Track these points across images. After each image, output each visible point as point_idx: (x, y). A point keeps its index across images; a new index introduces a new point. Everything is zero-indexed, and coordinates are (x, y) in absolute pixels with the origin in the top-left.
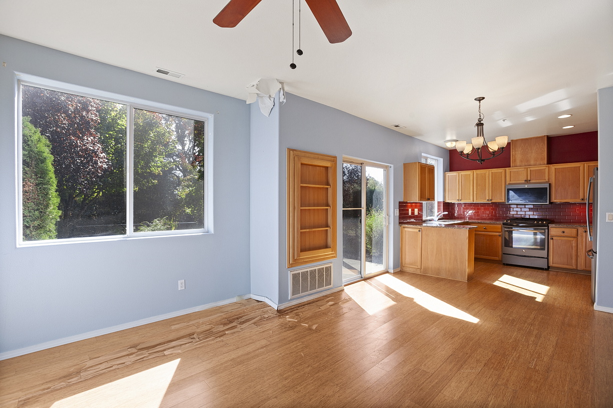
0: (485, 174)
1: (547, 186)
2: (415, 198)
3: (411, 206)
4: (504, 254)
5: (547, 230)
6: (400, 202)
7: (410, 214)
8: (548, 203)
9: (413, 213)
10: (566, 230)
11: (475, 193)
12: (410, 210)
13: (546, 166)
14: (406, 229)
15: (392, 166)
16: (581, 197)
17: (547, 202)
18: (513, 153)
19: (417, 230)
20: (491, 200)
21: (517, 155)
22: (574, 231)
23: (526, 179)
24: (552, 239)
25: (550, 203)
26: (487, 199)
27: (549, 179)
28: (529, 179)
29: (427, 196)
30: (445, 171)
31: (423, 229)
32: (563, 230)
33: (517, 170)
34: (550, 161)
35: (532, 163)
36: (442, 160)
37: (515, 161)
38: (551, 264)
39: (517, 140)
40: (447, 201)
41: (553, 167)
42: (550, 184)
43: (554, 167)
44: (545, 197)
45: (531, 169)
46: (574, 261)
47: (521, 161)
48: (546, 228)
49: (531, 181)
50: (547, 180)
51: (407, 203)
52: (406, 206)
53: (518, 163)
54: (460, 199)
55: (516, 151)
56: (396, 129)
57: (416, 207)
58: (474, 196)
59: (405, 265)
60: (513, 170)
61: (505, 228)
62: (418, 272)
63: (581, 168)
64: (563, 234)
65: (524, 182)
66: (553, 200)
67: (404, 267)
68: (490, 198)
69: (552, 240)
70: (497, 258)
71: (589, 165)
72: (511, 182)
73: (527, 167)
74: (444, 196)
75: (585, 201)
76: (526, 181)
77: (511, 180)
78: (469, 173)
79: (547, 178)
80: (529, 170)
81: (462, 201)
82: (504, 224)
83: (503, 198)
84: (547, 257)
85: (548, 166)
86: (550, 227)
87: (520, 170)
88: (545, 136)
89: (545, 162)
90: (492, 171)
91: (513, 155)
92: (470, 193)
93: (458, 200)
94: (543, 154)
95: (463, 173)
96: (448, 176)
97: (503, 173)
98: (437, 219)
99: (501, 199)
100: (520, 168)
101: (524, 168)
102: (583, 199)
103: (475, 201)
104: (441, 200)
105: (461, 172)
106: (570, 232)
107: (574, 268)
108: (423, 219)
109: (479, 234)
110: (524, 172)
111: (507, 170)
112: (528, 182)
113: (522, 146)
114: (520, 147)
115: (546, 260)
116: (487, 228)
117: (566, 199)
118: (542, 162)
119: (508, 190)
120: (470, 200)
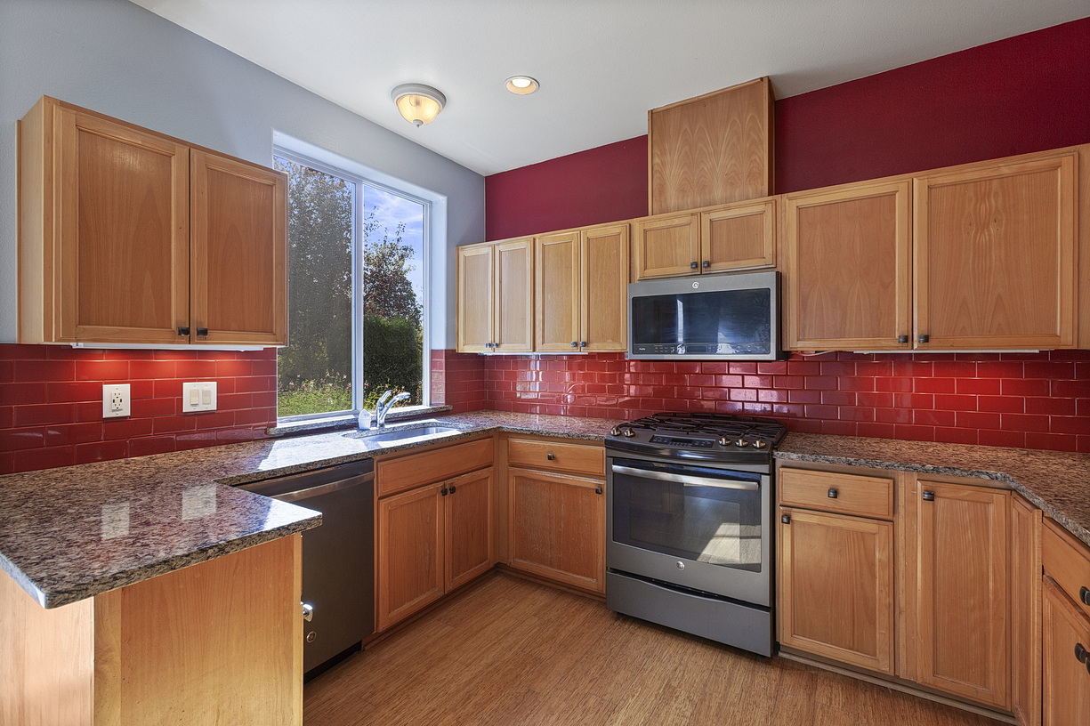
0: (567, 245)
1: (767, 281)
4: (613, 569)
5: (766, 480)
8: (772, 356)
10: (845, 482)
13: (767, 204)
16: (900, 329)
17: (768, 352)
18: (657, 160)
20: (585, 344)
21: (666, 171)
22: (880, 487)
23: (693, 257)
24: (789, 519)
25: (783, 355)
26: (575, 338)
27: (776, 255)
28: (706, 256)
30: (457, 242)
32: (833, 480)
33: (669, 223)
34: (780, 183)
36: (441, 200)
37: (662, 190)
38: (785, 635)
39: (667, 110)
40: (459, 349)
41: (792, 203)
42: (779, 277)
43: (795, 204)
44: (761, 328)
45: (715, 216)
46: (882, 634)
47: (682, 191)
48: (765, 468)
49: (716, 267)
50: (769, 260)
53: (672, 198)
55: (664, 155)
58: (537, 331)
60: (654, 226)
61: (617, 461)
63: (900, 201)
64: (830, 503)
65: (688, 269)
66: (793, 344)
68: (584, 338)
69: (787, 528)
70: (590, 583)
71: (933, 182)
72: (650, 272)
73: (701, 209)
74: (452, 332)
75: (916, 348)
76: (696, 264)
77: (649, 265)
78: (521, 243)
79: (768, 250)
80: (706, 219)
81: (502, 345)
82: (609, 444)
83: (622, 338)
84: (768, 605)
85: (774, 202)
86: (779, 463)
87: (677, 222)
88: (762, 79)
89: (762, 185)
90: (589, 235)
91: (656, 168)
92: (524, 319)
93: (490, 345)
94: (753, 158)
95: (504, 245)
96: (465, 257)
97: (623, 240)
98: (382, 421)
99: (616, 339)
100: (676, 217)
101: (692, 214)
102: (906, 339)
103: (537, 349)
104: (441, 344)
105: (498, 245)
106: (861, 491)
107: (885, 667)
108: (279, 426)
109: (533, 477)
110: (693, 230)
111: (637, 223)
112: (701, 267)
113: (686, 130)
114: (678, 136)
115: (767, 615)
116: (558, 456)
117: (840, 334)
118: (751, 188)
119: (636, 302)
120: (523, 347)
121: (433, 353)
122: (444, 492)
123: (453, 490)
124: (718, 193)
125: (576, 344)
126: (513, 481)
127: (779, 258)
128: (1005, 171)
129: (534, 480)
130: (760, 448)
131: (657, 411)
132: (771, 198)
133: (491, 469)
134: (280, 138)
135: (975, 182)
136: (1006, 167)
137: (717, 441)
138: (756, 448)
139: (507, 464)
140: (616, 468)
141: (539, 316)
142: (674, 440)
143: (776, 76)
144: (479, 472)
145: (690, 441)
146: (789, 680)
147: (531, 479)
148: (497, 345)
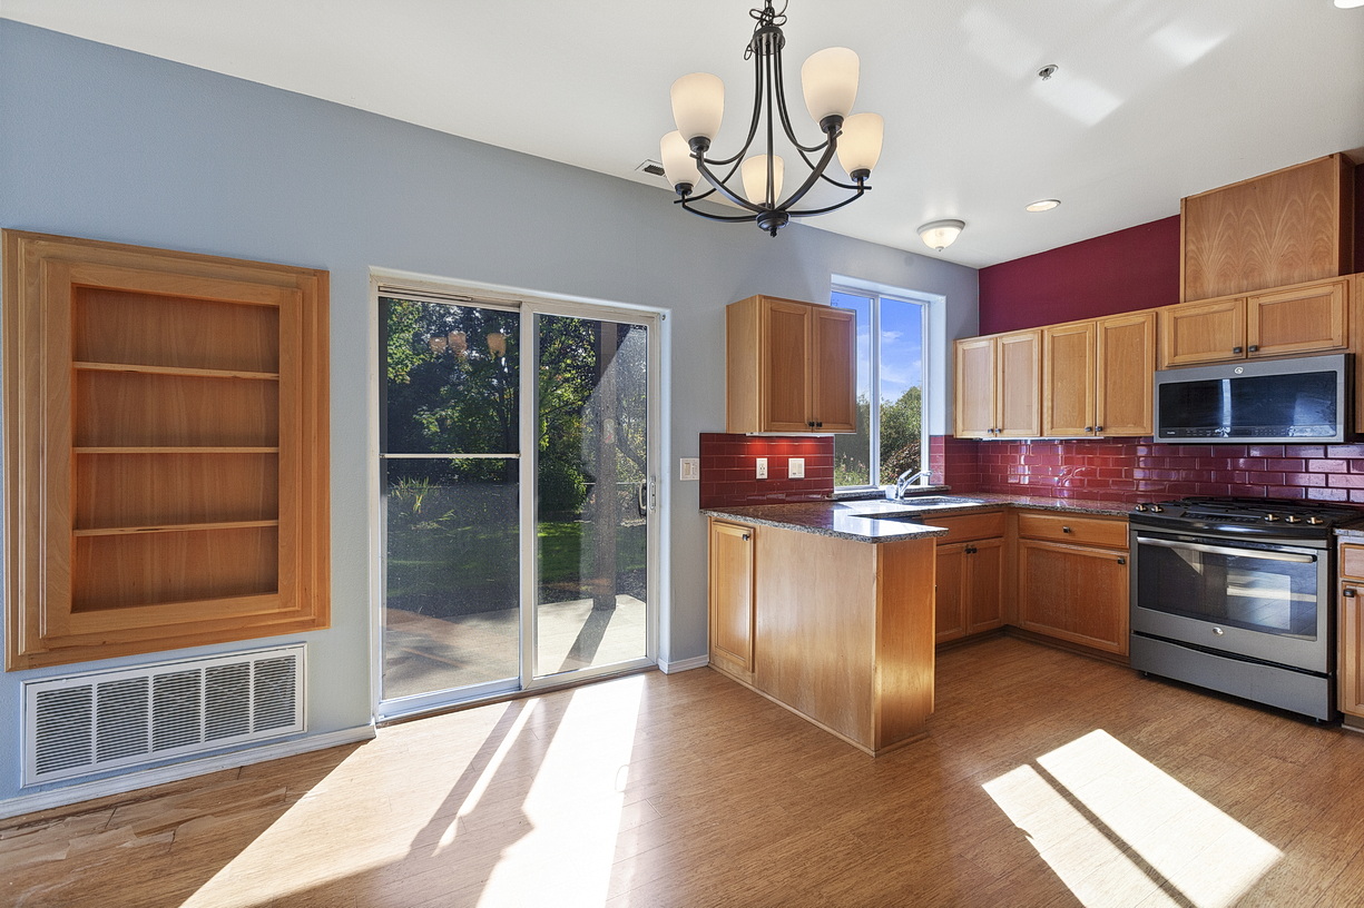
0: (1081, 336)
1: (1333, 364)
3: (771, 450)
4: (1137, 633)
5: (1322, 555)
6: (704, 437)
7: (761, 475)
8: (1339, 437)
9: (778, 472)
12: (762, 462)
13: (1334, 284)
15: (667, 312)
17: (1334, 434)
18: (1191, 247)
20: (1101, 429)
21: (1203, 257)
23: (1237, 341)
24: (1354, 593)
26: (1089, 423)
27: (1346, 337)
28: (1253, 340)
29: (809, 414)
30: (955, 336)
33: (1206, 309)
34: (1355, 261)
36: (940, 301)
37: (1198, 276)
38: (1348, 704)
39: (1204, 197)
40: (961, 434)
42: (1350, 359)
45: (1263, 300)
47: (1224, 276)
48: (1323, 543)
49: (1264, 351)
50: (1338, 341)
51: (743, 438)
52: (740, 448)
53: (1210, 282)
54: (999, 425)
55: (1200, 239)
56: (652, 180)
57: (796, 454)
58: (1045, 416)
59: (718, 649)
60: (1188, 313)
61: (1141, 533)
62: (746, 682)
65: (1230, 354)
67: (715, 653)
68: (1100, 422)
69: (1350, 603)
70: (1111, 646)
72: (1180, 359)
73: (1247, 294)
74: (951, 419)
76: (1241, 350)
77: (1180, 351)
78: (1026, 337)
79: (1337, 332)
80: (1253, 305)
81: (1005, 431)
82: (1133, 518)
83: (1146, 422)
84: (1325, 672)
85: (1345, 283)
86: (1341, 541)
87: (1216, 308)
88: (1331, 156)
89: (1331, 264)
90: (1106, 325)
91: (1190, 254)
92: (1030, 406)
93: (992, 431)
94: (1319, 237)
95: (1010, 338)
96: (964, 350)
97: (1149, 327)
98: (902, 494)
99: (1138, 422)
100: (1215, 303)
101: (1236, 300)
103: (1045, 434)
104: (940, 431)
105: (1001, 337)
108: (836, 492)
109: (1047, 548)
110: (1235, 316)
111: (1166, 313)
112: (1245, 352)
113: (1229, 215)
114: (1220, 220)
115: (1324, 682)
116: (1074, 529)
118: (1315, 270)
119: (1162, 387)
120: (1029, 432)
121: (932, 438)
122: (968, 551)
123: (975, 551)
124: (1271, 274)
125: (1091, 429)
126: (1023, 552)
127: (1352, 340)
129: (1047, 551)
130: (1316, 524)
131: (1188, 495)
132: (1342, 278)
133: (1003, 539)
134: (836, 279)
137: (1263, 518)
138: (1311, 524)
139: (1017, 536)
140: (1140, 539)
141: (1047, 404)
142: (1209, 516)
143: (1351, 151)
144: (993, 540)
145: (1231, 517)
147: (1043, 550)
148: (1000, 431)
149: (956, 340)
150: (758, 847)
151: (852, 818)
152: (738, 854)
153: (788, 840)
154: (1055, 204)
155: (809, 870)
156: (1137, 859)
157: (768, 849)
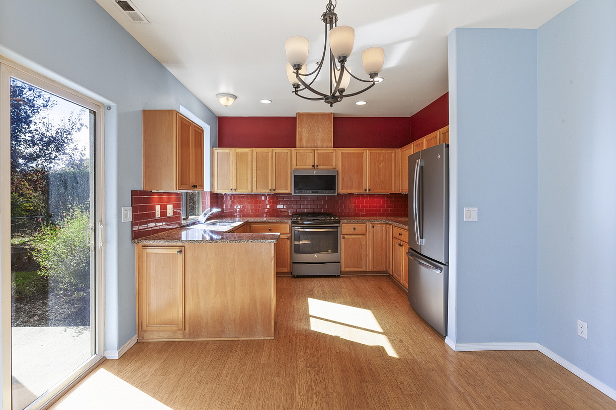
0: (266, 154)
1: (335, 173)
2: (169, 184)
3: (160, 201)
4: (294, 262)
5: (339, 228)
6: (134, 193)
7: (158, 214)
9: (164, 213)
10: (357, 226)
11: (254, 179)
12: (158, 208)
13: (333, 150)
14: (149, 250)
15: (113, 105)
17: (335, 193)
18: (299, 129)
19: (176, 250)
20: (274, 190)
21: (303, 133)
22: (363, 226)
23: (312, 163)
24: (344, 238)
25: (338, 194)
27: (336, 165)
28: (316, 163)
29: (192, 181)
31: (187, 247)
32: (354, 226)
33: (305, 151)
34: (336, 145)
35: (319, 144)
37: (301, 139)
38: (343, 269)
39: (303, 114)
40: (216, 191)
41: (341, 151)
42: (337, 171)
44: (334, 186)
45: (319, 151)
46: (364, 262)
47: (308, 141)
48: (338, 225)
49: (318, 167)
50: (334, 166)
51: (151, 193)
52: (148, 200)
53: (304, 143)
54: (235, 188)
55: (302, 127)
57: (169, 202)
58: (254, 184)
59: (149, 328)
60: (299, 152)
62: (179, 338)
63: (364, 155)
64: (353, 231)
65: (311, 167)
66: (340, 190)
67: (146, 331)
68: (273, 188)
69: (343, 240)
70: (285, 270)
71: (371, 151)
72: (298, 167)
73: (314, 149)
74: (212, 184)
75: (368, 192)
76: (313, 166)
77: (297, 164)
78: (246, 150)
79: (334, 164)
80: (316, 152)
81: (237, 190)
82: (292, 222)
83: (288, 188)
84: (339, 261)
85: (335, 150)
86: (341, 223)
87: (307, 151)
88: (332, 113)
89: (332, 144)
90: (275, 151)
91: (299, 132)
92: (247, 180)
93: (232, 190)
94: (329, 135)
95: (239, 150)
96: (217, 153)
97: (289, 154)
98: (205, 220)
99: (286, 188)
101: (311, 150)
102: (366, 190)
103: (253, 191)
104: (208, 189)
105: (235, 149)
106: (360, 228)
107: (364, 270)
108: (182, 222)
110: (312, 155)
111: (293, 149)
112: (315, 167)
114: (307, 123)
115: (339, 264)
116: (272, 229)
117: (351, 189)
118: (328, 145)
119: (295, 176)
120: (247, 190)
125: (271, 190)
128: (384, 152)
130: (337, 219)
132: (334, 148)
135: (379, 153)
136: (384, 151)
137: (326, 218)
142: (313, 220)
145: (318, 219)
146: (345, 279)
148: (235, 190)
149: (213, 147)
150: (293, 397)
151: (300, 363)
152: (292, 404)
153: (297, 386)
154: (270, 102)
155: (317, 389)
156: (361, 328)
157: (297, 394)
